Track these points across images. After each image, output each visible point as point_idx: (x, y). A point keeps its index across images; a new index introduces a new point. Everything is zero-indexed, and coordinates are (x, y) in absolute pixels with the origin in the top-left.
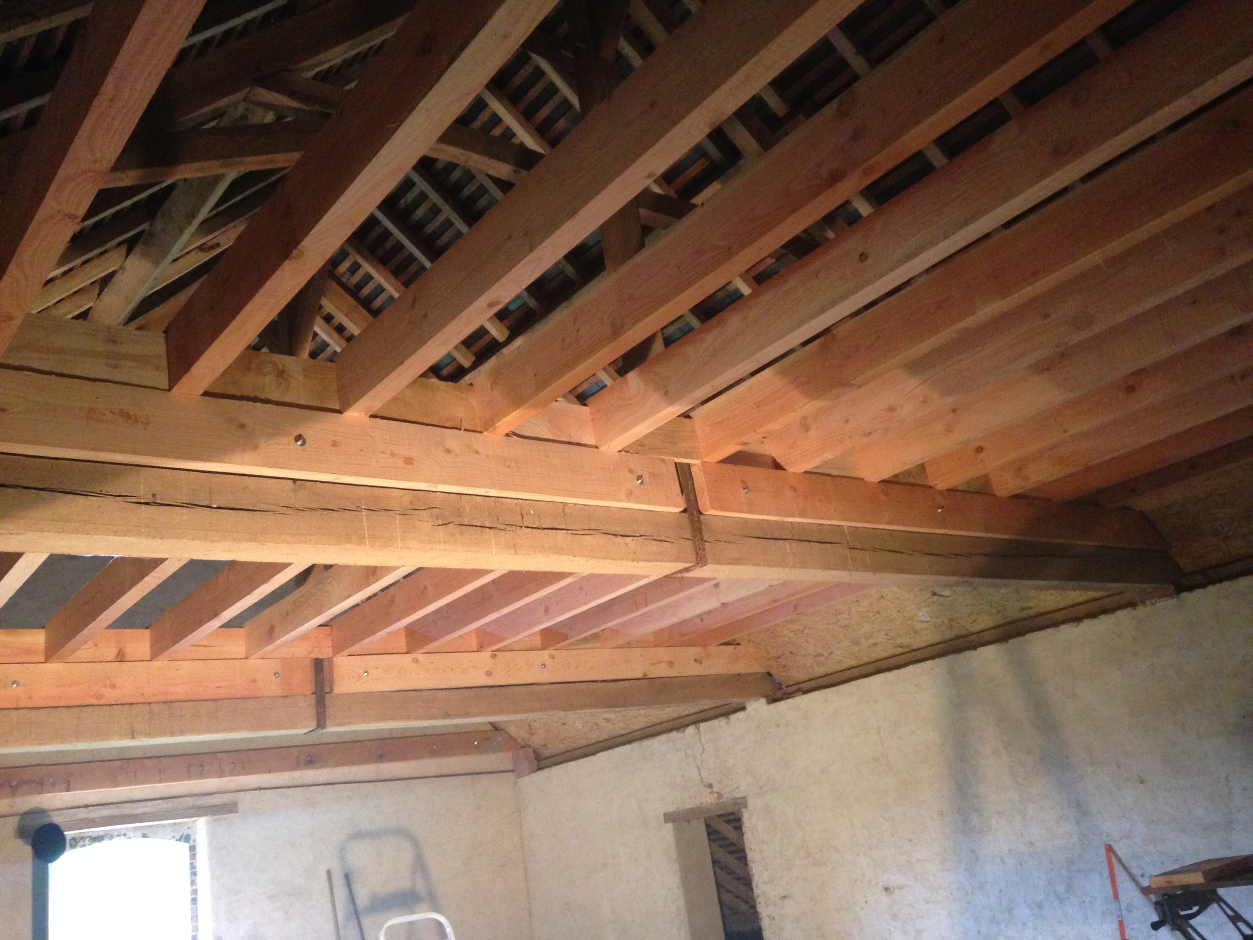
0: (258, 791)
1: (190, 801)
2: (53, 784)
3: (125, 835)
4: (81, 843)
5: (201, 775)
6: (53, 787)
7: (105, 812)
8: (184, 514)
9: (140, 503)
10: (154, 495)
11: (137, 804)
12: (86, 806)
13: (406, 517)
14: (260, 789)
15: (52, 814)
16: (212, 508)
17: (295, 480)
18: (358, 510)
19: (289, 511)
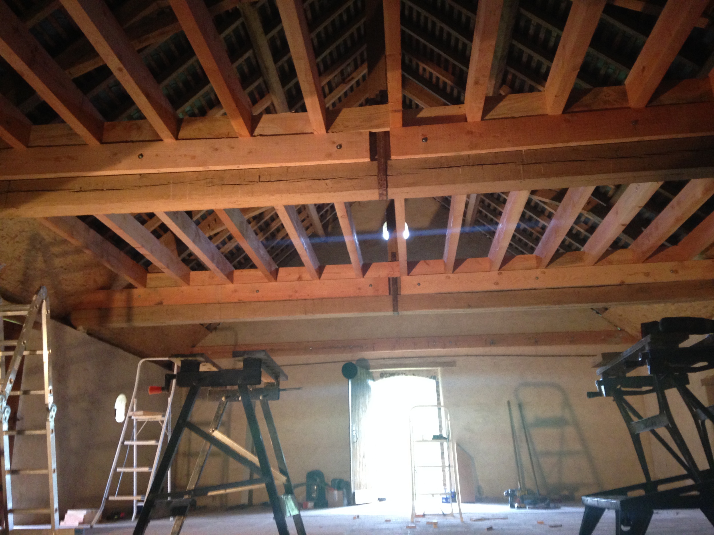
0: (466, 357)
1: (431, 359)
2: (367, 348)
3: (405, 374)
4: (385, 376)
5: (434, 347)
6: (367, 349)
7: (392, 362)
8: (93, 194)
9: (75, 192)
10: (81, 188)
11: (406, 359)
12: (384, 359)
13: (193, 184)
14: (467, 356)
15: (369, 361)
16: (104, 190)
17: (141, 174)
18: (169, 183)
19: (136, 188)
